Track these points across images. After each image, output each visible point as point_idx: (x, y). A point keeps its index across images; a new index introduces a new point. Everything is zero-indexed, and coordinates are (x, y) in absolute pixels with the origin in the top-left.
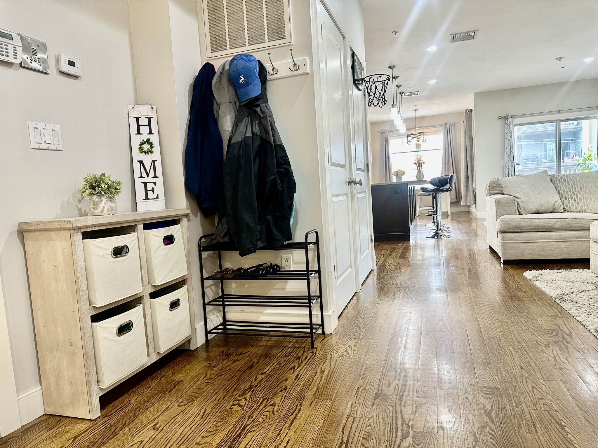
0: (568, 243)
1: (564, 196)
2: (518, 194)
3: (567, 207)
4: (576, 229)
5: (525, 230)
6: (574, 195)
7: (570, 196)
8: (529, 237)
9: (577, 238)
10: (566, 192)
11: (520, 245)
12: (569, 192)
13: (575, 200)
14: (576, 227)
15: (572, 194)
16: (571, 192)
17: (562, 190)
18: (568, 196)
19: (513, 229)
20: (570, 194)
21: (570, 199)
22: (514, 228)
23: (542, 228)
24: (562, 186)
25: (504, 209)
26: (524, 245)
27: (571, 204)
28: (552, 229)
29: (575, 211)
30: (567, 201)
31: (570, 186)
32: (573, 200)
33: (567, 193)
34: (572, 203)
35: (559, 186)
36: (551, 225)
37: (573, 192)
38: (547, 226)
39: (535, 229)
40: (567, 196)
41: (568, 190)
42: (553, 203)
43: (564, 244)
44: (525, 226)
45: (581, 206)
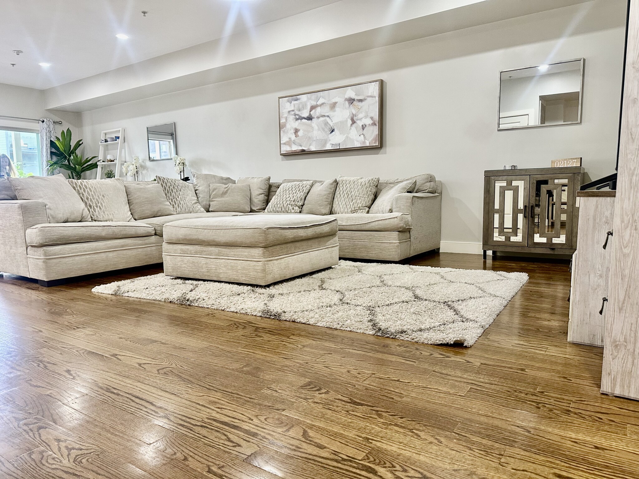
0: (115, 253)
1: (88, 204)
2: (42, 199)
3: (94, 216)
4: (120, 237)
5: (70, 240)
6: (98, 203)
7: (94, 204)
8: (76, 249)
9: (123, 246)
10: (89, 200)
11: (67, 259)
12: (93, 200)
13: (100, 208)
14: (120, 235)
15: (97, 203)
16: (95, 200)
17: (85, 197)
18: (93, 203)
19: (56, 241)
20: (94, 201)
21: (95, 207)
22: (59, 239)
23: (88, 237)
24: (84, 193)
25: (34, 217)
26: (71, 259)
27: (97, 213)
28: (98, 239)
29: (102, 220)
30: (92, 209)
31: (93, 193)
32: (98, 208)
33: (91, 201)
34: (98, 211)
35: (81, 192)
36: (97, 234)
37: (97, 200)
38: (93, 235)
39: (82, 239)
40: (91, 204)
41: (91, 198)
42: (81, 212)
43: (111, 255)
44: (70, 236)
45: (107, 215)
